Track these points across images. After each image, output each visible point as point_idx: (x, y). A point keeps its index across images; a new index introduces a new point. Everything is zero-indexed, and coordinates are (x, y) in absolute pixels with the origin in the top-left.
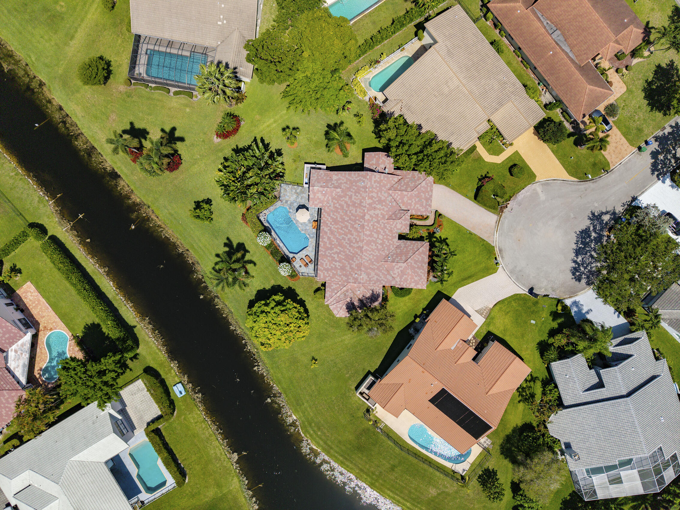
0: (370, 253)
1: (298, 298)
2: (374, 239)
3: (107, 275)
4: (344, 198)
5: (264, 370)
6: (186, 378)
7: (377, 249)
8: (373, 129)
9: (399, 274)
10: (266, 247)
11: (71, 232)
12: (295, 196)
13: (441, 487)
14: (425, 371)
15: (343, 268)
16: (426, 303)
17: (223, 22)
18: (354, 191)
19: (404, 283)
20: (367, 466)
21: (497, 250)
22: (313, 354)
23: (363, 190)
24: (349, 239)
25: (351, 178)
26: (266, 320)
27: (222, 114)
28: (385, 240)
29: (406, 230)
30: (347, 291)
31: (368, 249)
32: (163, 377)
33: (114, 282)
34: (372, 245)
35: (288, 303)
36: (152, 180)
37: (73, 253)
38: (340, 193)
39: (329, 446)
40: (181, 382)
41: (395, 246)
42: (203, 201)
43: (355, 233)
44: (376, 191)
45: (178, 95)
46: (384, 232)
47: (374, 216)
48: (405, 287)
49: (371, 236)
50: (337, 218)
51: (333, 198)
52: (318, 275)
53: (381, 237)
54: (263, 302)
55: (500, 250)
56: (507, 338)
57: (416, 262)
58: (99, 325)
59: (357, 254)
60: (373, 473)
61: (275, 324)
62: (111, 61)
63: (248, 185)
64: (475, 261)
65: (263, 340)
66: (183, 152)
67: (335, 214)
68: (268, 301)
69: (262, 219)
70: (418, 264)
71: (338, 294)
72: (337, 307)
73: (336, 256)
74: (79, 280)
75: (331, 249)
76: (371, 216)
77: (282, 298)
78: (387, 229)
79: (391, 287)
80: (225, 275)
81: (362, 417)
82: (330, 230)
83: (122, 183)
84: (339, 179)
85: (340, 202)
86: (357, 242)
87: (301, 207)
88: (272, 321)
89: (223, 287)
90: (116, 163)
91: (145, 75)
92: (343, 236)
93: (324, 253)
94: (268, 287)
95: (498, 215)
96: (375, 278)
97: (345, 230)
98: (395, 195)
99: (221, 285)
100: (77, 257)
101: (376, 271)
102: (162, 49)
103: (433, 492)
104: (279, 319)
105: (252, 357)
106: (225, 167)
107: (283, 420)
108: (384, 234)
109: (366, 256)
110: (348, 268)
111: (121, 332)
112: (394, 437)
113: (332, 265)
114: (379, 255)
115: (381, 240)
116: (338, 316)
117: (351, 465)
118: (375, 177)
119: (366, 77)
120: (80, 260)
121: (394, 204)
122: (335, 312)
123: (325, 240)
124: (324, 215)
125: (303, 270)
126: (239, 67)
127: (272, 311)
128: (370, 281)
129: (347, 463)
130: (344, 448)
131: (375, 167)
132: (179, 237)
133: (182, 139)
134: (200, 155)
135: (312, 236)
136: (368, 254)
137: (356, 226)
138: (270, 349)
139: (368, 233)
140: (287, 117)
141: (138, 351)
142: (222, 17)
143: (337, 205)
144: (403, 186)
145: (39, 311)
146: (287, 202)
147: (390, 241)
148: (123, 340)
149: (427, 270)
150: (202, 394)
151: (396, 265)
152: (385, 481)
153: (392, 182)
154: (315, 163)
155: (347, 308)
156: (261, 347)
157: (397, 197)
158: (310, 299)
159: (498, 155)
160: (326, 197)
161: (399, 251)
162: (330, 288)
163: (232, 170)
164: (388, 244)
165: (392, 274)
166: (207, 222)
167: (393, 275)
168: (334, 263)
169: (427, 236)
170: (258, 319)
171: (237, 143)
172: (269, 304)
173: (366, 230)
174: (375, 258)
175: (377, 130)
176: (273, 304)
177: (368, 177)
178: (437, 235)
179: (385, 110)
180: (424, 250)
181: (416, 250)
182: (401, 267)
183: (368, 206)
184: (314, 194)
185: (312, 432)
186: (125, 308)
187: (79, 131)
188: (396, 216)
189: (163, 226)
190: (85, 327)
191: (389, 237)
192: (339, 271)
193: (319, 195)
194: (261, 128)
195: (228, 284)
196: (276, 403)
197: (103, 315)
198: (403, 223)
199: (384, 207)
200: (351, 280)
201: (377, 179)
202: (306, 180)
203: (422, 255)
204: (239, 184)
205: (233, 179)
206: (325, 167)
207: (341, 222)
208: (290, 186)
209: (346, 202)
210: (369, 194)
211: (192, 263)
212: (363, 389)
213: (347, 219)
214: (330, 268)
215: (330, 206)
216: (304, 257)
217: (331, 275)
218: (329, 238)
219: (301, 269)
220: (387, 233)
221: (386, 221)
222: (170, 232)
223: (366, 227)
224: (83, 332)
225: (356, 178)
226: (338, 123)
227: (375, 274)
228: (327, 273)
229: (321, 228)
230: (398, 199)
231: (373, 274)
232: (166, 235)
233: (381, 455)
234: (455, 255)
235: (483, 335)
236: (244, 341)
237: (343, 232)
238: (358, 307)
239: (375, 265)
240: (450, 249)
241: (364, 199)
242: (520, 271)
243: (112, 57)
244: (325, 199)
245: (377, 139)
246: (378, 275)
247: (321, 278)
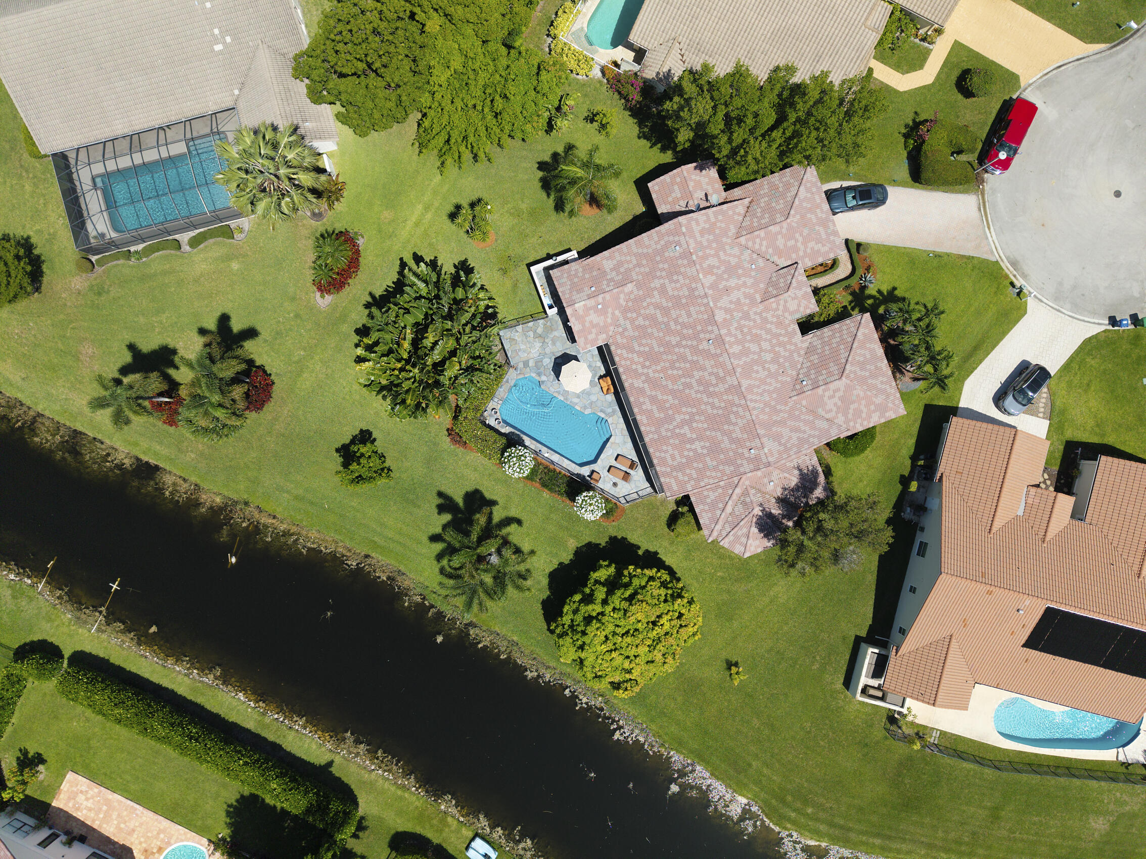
0: (760, 391)
1: (640, 552)
2: (756, 357)
3: (224, 683)
4: (648, 300)
5: (637, 731)
6: (483, 822)
8: (636, 129)
9: (838, 408)
10: (527, 478)
11: (109, 629)
12: (538, 345)
13: (1111, 807)
14: (992, 588)
15: (715, 449)
16: (912, 442)
17: (224, 43)
18: (664, 274)
19: (855, 423)
20: (940, 834)
21: (1006, 266)
22: (724, 655)
23: (685, 262)
24: (700, 382)
25: (645, 251)
26: (604, 633)
27: (311, 243)
28: (777, 349)
29: (810, 307)
30: (746, 493)
31: (752, 382)
32: (436, 841)
33: (244, 690)
34: (757, 372)
35: (631, 576)
36: (229, 446)
37: (134, 669)
38: (636, 292)
39: (842, 827)
40: (476, 835)
41: (802, 352)
42: (353, 441)
43: (707, 363)
44: (712, 252)
45: (200, 243)
46: (769, 331)
47: (733, 306)
48: (861, 429)
49: (745, 352)
50: (652, 348)
51: (625, 311)
52: (665, 488)
53: (766, 345)
54: (577, 597)
55: (1014, 264)
56: (1111, 440)
57: (862, 365)
58: (254, 798)
59: (733, 404)
60: (958, 842)
61: (627, 632)
62: (29, 237)
63: (435, 365)
64: (973, 309)
65: (617, 678)
66: (265, 357)
67: (644, 341)
68: (587, 591)
69: (491, 422)
70: (868, 367)
71: (729, 509)
72: (737, 538)
73: (686, 430)
74: (172, 725)
75: (669, 419)
76: (727, 311)
77: (612, 570)
78: (772, 323)
79: (828, 444)
80: (473, 577)
81: (886, 738)
82: (648, 380)
83: (168, 480)
84: (620, 264)
85: (642, 311)
86: (722, 380)
87: (560, 361)
88: (618, 630)
89: (480, 604)
90: (136, 444)
91: (114, 235)
92: (683, 380)
93: (656, 436)
94: (566, 557)
95: (976, 193)
96: (794, 440)
97: (682, 365)
98: (754, 243)
99: (476, 601)
100: (146, 675)
101: (789, 423)
102: (124, 162)
103: (1099, 825)
104: (632, 619)
105: (599, 716)
106: (370, 348)
107: (722, 815)
108: (769, 337)
109: (756, 401)
110: (726, 444)
111: (306, 793)
112: (970, 751)
113: (686, 453)
114: (779, 385)
115: (770, 352)
116: (747, 555)
117: (904, 847)
118: (698, 224)
119: (574, 29)
120: (155, 678)
121: (761, 263)
122: (738, 550)
123: (647, 406)
124: (621, 356)
125: (623, 490)
126: (301, 124)
127: (608, 609)
128: (787, 450)
129: (894, 845)
130: (874, 818)
131: (683, 204)
132: (337, 537)
133: (251, 333)
134: (304, 349)
135: (610, 410)
136: (757, 394)
137: (704, 346)
138: (637, 689)
139: (736, 349)
140: (446, 187)
141: (361, 812)
142: (216, 31)
143: (640, 321)
144: (762, 217)
145: (119, 823)
146: (526, 364)
147: (788, 347)
148: (319, 808)
149: (890, 373)
150: (532, 839)
151: (824, 391)
152: (990, 847)
153: (736, 217)
154: (549, 257)
155: (761, 531)
156: (615, 693)
157: (761, 245)
158: (665, 543)
159: (921, 67)
160: (609, 315)
161: (815, 358)
162: (704, 503)
163: (387, 348)
164: (787, 354)
165: (823, 413)
166: (382, 482)
167: (828, 416)
168: (688, 446)
169: (851, 302)
170: (587, 639)
171: (369, 289)
172: (592, 594)
173: (731, 344)
174: (774, 396)
175: (646, 130)
176: (601, 592)
177: (684, 230)
178: (872, 290)
179: (650, 74)
180: (867, 331)
181: (850, 339)
182: (838, 390)
183: (710, 292)
184: (580, 318)
185: (793, 815)
186: (293, 733)
187: (32, 413)
188: (775, 285)
189: (294, 529)
190: (228, 814)
191: (781, 338)
192: (708, 459)
193: (593, 317)
194: (404, 234)
195: (490, 594)
196: (692, 787)
197: (252, 774)
198: (800, 293)
199: (743, 279)
200: (746, 467)
201: (702, 225)
202: (547, 300)
203: (868, 345)
204: (416, 371)
205: (399, 365)
206: (573, 254)
207: (665, 352)
208: (519, 328)
209: (657, 306)
210: (701, 265)
211: (389, 578)
212: (864, 679)
213: (674, 340)
214: (684, 460)
215: (625, 329)
216: (614, 463)
217: (695, 476)
218: (653, 400)
219: (617, 489)
220: (774, 330)
221: (761, 307)
222: (313, 534)
223: (727, 339)
224: (229, 825)
225: (656, 243)
226: (560, 150)
227: (791, 431)
228: (684, 474)
229: (626, 385)
230: (764, 249)
231: (785, 432)
232: (309, 545)
233: (959, 798)
234: (942, 312)
235: (1059, 455)
236: (567, 692)
237: (680, 372)
238: (784, 517)
239: (781, 411)
240: (925, 306)
241: (695, 279)
242: (1075, 287)
243: (28, 226)
244: (609, 320)
245: (655, 148)
246: (797, 430)
247: (673, 489)
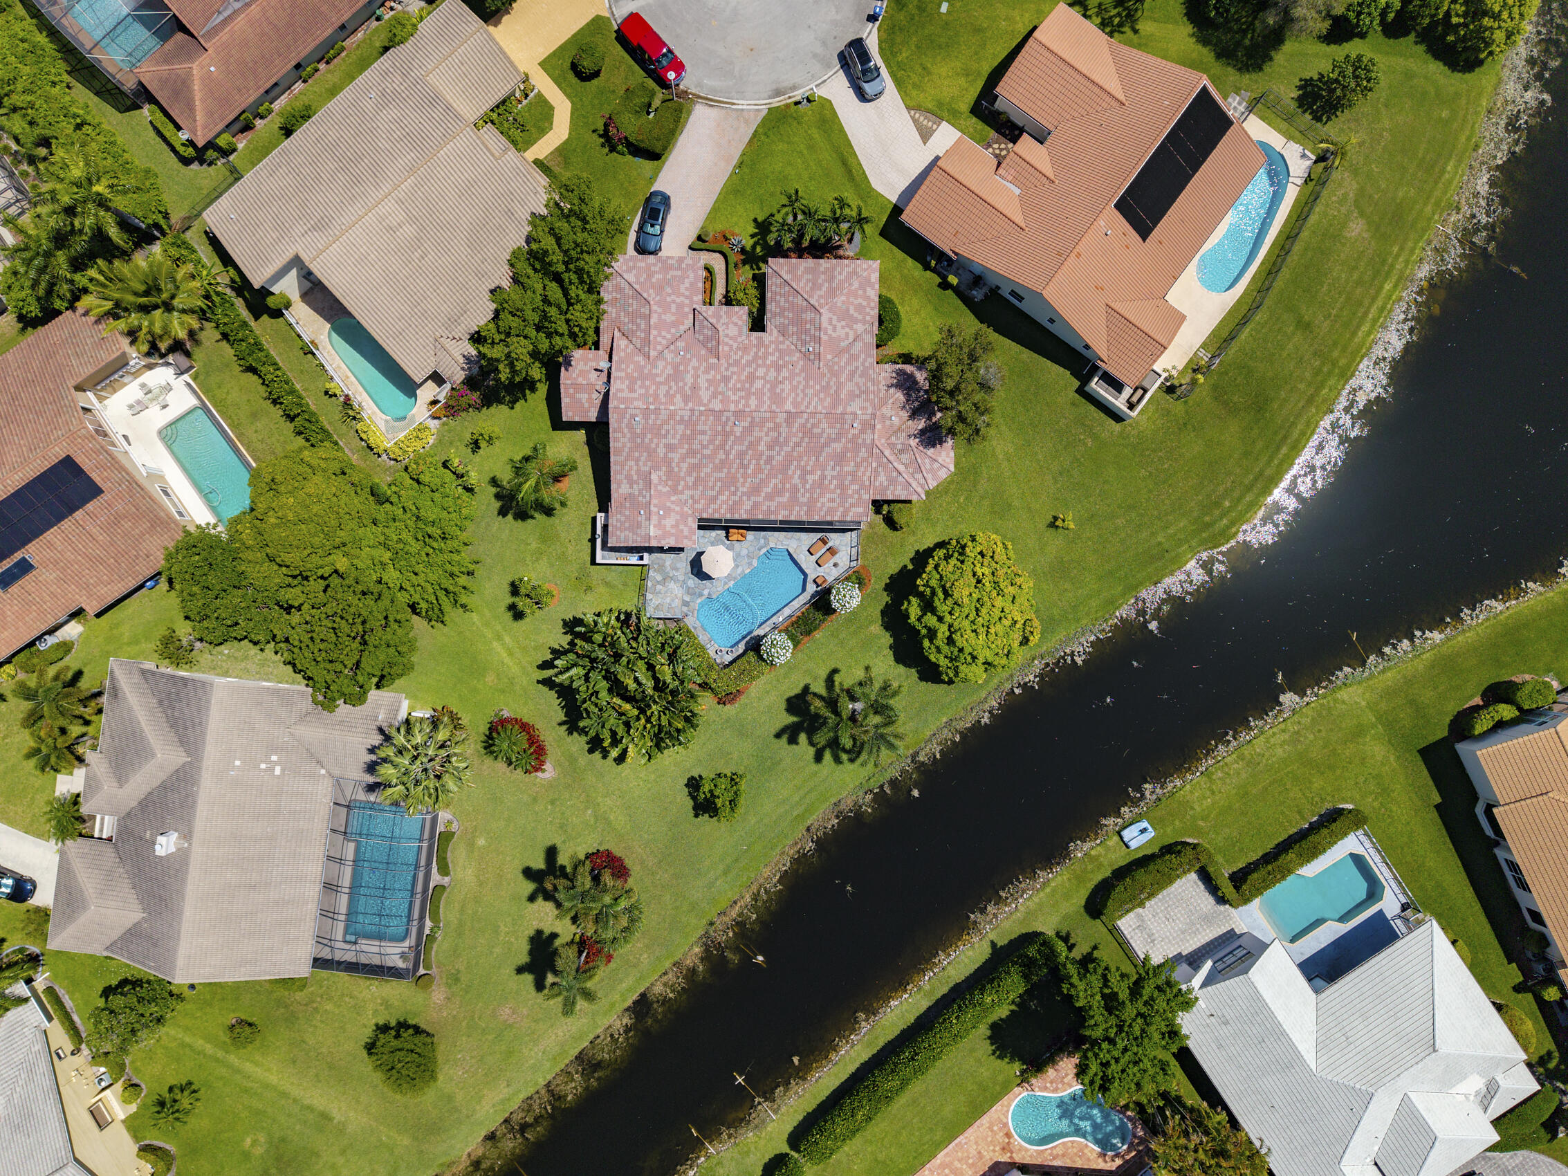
0: (801, 395)
1: (910, 567)
2: (768, 386)
3: (875, 1015)
4: (674, 465)
5: (1083, 640)
6: (1109, 821)
7: (790, 379)
8: (504, 408)
9: (847, 326)
10: (795, 646)
11: (778, 1101)
12: (672, 585)
13: (1343, 210)
14: (1075, 252)
15: (839, 459)
16: (910, 262)
17: (276, 763)
18: (655, 441)
19: (868, 314)
20: (1302, 386)
21: (777, 102)
22: (1042, 525)
23: (653, 417)
24: (770, 448)
25: (626, 449)
26: (969, 632)
27: (489, 761)
28: (768, 362)
29: (741, 314)
30: (892, 446)
31: (791, 399)
32: (1108, 873)
33: (889, 998)
34: (783, 390)
35: (927, 585)
36: (650, 919)
37: (827, 1093)
38: (662, 473)
39: (1256, 479)
40: (1119, 833)
41: (781, 338)
42: (694, 798)
43: (755, 434)
44: (654, 387)
45: (446, 866)
46: (749, 364)
47: (712, 389)
48: (877, 311)
49: (760, 394)
50: (720, 479)
51: (675, 490)
52: (857, 519)
53: (761, 372)
54: (926, 643)
55: (778, 93)
56: (986, 68)
57: (816, 286)
58: (994, 1027)
59: (804, 425)
60: (1317, 372)
61: (977, 610)
62: (377, 1025)
63: (655, 688)
64: (805, 152)
65: (1017, 637)
66: (579, 848)
67: (711, 484)
68: (924, 632)
69: (728, 659)
70: (820, 281)
71: (901, 468)
72: (931, 471)
73: (810, 478)
74: (893, 1071)
75: (794, 489)
76: (714, 396)
77: (914, 601)
78: (742, 357)
79: (878, 346)
80: (866, 731)
81: (1186, 402)
82: (748, 495)
83: (658, 989)
84: (629, 477)
85: (682, 474)
86: (777, 426)
87: (695, 570)
88: (972, 617)
89: (896, 736)
90: (613, 1005)
91: (406, 944)
92: (762, 462)
93: (805, 508)
94: (887, 639)
95: (695, 103)
96: (861, 381)
97: (748, 457)
98: (660, 343)
99: (891, 739)
100: (837, 1083)
101: (842, 380)
102: (343, 905)
103: (1357, 228)
104: (966, 600)
105: (1053, 670)
106: (615, 741)
107: (1198, 590)
108: (754, 366)
109: (809, 403)
110: (838, 446)
111: (1008, 973)
112: (1232, 326)
113: (832, 487)
114: (803, 375)
115: (768, 370)
116: (952, 468)
117: (1300, 427)
118: (622, 391)
119: (383, 429)
120: (844, 1076)
121: (680, 344)
122: (943, 474)
123: (773, 505)
124: (715, 511)
125: (844, 559)
126: (378, 723)
127: (948, 618)
128: (867, 392)
129: (1296, 434)
130: (1260, 444)
131: (595, 395)
132: (778, 850)
133: (551, 853)
134: (587, 808)
135: (762, 541)
136: (803, 399)
137: (738, 431)
138: (1036, 623)
139: (753, 402)
140: (486, 611)
141: (1050, 933)
142: (263, 766)
143: (690, 480)
144: (638, 326)
145: (967, 1163)
146: (686, 604)
147: (771, 350)
148: (1028, 966)
149: (834, 261)
150: (1146, 781)
151: (826, 333)
152: (1335, 344)
153: (629, 351)
154: (593, 541)
155: (934, 446)
156: (1031, 644)
157: (664, 338)
158: (912, 539)
159: (552, 108)
160: (673, 506)
161: (791, 329)
162: (886, 489)
163: (622, 726)
164: (777, 354)
165: (847, 342)
166: (743, 786)
167: (851, 339)
168: (826, 482)
169: (752, 268)
170: (968, 650)
171: (555, 724)
172: (929, 629)
173: (747, 405)
174: (811, 383)
175: (507, 399)
176: (930, 620)
177: (622, 406)
178: (748, 243)
179: (460, 376)
180: (786, 268)
181: (787, 288)
182: (830, 319)
183: (690, 405)
184: (666, 535)
185: (1225, 521)
186: (949, 968)
187: (543, 1092)
188: (708, 339)
189: (754, 888)
190: (1001, 1057)
191: (760, 354)
192: (846, 469)
193: (669, 523)
194: (515, 669)
195: (890, 722)
196: (1160, 608)
197: (969, 1014)
198: (724, 319)
199: (690, 368)
200: (867, 437)
201: (624, 387)
202: (633, 559)
203: (800, 273)
204: (654, 707)
205: (643, 721)
206: (600, 517)
207: (729, 469)
208: (649, 596)
209: (683, 459)
210: (661, 403)
211: (837, 817)
212: (1119, 403)
213: (721, 456)
214: (838, 491)
215: (692, 497)
216: (814, 558)
217: (857, 487)
218: (769, 497)
219: (841, 564)
220: (750, 358)
221: (723, 361)
222: (767, 872)
223: (740, 406)
224: (1012, 1060)
225: (624, 436)
226: (494, 490)
227: (851, 380)
228: (851, 497)
229: (745, 517)
230: (669, 336)
231: (850, 386)
232: (775, 881)
233: (1274, 355)
234: (797, 192)
235: (980, 125)
236: (1017, 691)
237: (754, 462)
238: (930, 419)
239: (828, 383)
240: (784, 206)
241: (672, 414)
242: (824, 43)
243: (365, 1021)
244: (678, 509)
245: (528, 397)
246: (852, 374)
247: (862, 512)
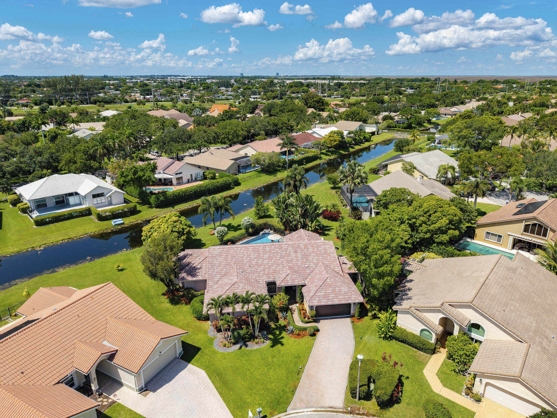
6: (126, 226)
7: (251, 260)
28: (262, 267)
41: (257, 278)
46: (272, 265)
48: (205, 296)
53: (266, 262)
78: (276, 268)
108: (270, 265)
121: (308, 270)
147: (262, 273)
167: (220, 280)
191: (267, 270)
220: (272, 268)
230: (316, 271)
